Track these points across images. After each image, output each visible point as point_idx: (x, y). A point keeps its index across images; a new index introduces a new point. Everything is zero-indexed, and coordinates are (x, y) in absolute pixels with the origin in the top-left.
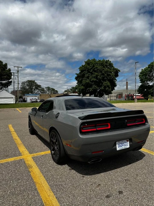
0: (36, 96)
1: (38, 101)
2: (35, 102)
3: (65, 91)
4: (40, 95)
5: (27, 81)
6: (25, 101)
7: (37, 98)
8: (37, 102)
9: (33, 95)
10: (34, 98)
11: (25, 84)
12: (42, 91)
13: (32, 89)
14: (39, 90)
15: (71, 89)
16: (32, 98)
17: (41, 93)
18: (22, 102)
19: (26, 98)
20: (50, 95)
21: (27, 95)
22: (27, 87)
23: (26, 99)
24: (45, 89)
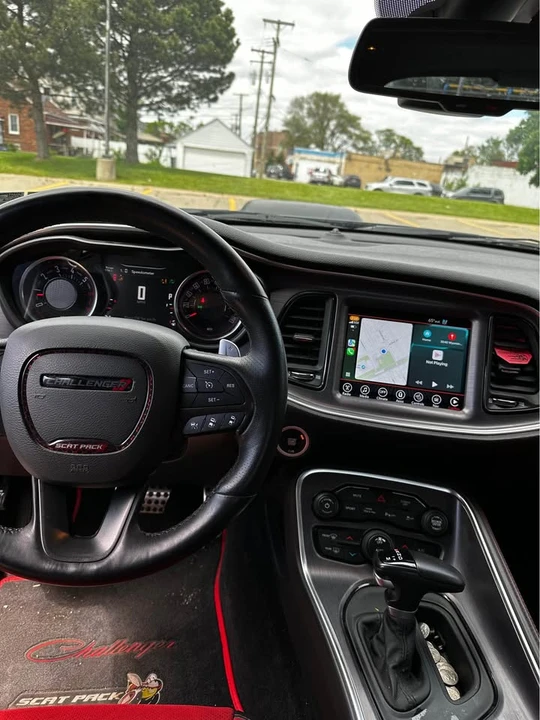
0: (332, 159)
1: (338, 180)
2: (324, 183)
3: (456, 154)
4: (349, 158)
5: (311, 97)
6: (289, 175)
7: (334, 169)
8: (329, 183)
9: (325, 155)
10: (323, 167)
11: (301, 107)
12: (361, 144)
13: (323, 129)
14: (350, 137)
15: (483, 149)
16: (314, 165)
17: (354, 151)
18: (279, 177)
19: (295, 162)
20: (386, 162)
21: (300, 152)
22: (309, 122)
23: (293, 170)
24: (375, 138)
